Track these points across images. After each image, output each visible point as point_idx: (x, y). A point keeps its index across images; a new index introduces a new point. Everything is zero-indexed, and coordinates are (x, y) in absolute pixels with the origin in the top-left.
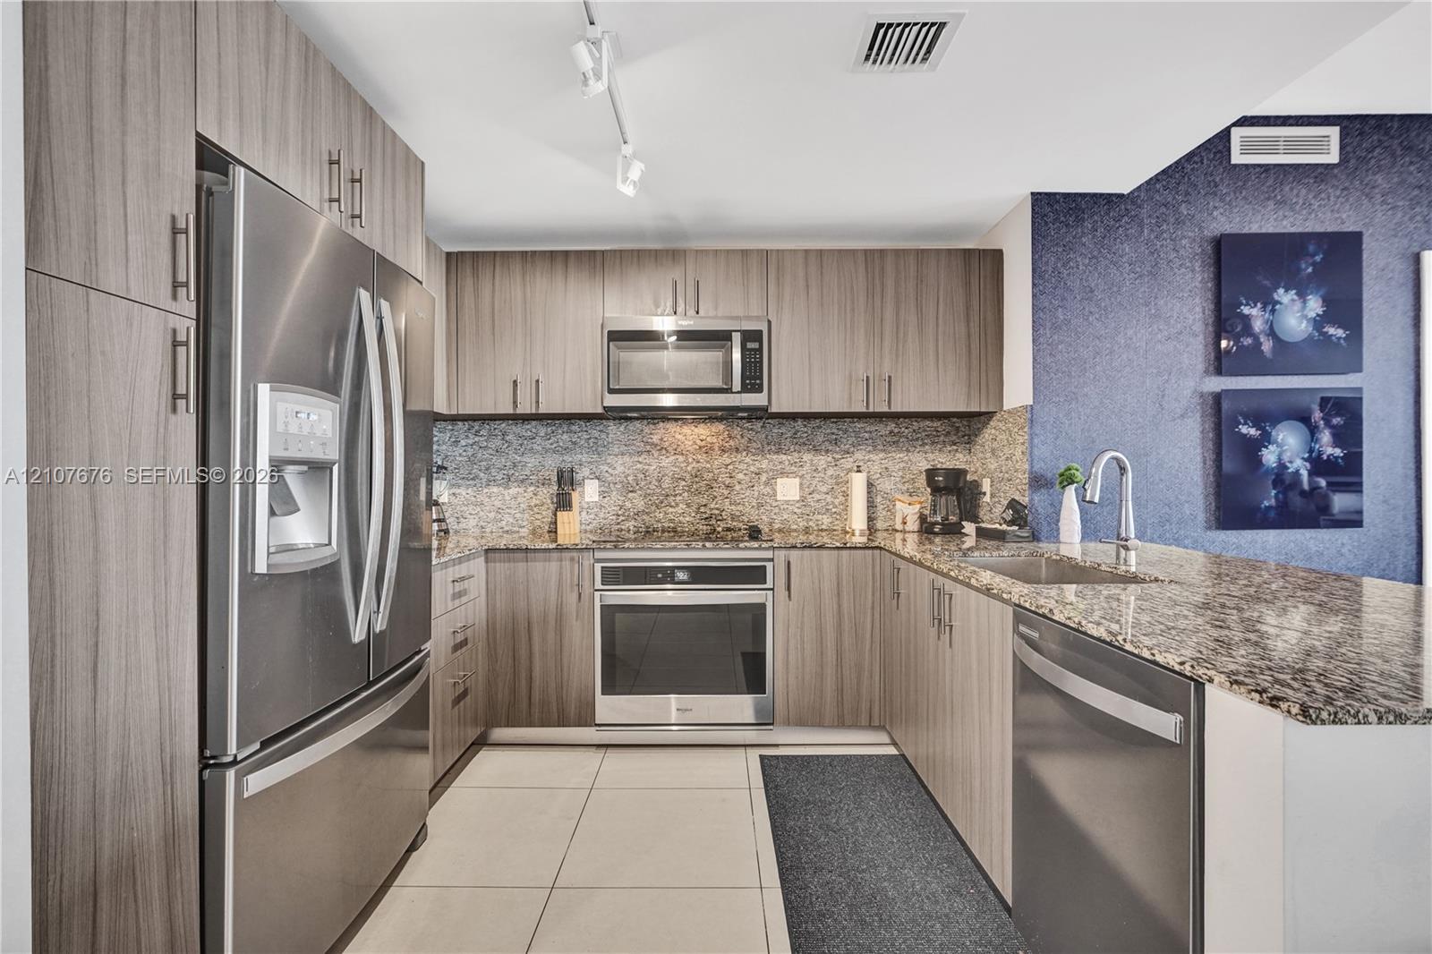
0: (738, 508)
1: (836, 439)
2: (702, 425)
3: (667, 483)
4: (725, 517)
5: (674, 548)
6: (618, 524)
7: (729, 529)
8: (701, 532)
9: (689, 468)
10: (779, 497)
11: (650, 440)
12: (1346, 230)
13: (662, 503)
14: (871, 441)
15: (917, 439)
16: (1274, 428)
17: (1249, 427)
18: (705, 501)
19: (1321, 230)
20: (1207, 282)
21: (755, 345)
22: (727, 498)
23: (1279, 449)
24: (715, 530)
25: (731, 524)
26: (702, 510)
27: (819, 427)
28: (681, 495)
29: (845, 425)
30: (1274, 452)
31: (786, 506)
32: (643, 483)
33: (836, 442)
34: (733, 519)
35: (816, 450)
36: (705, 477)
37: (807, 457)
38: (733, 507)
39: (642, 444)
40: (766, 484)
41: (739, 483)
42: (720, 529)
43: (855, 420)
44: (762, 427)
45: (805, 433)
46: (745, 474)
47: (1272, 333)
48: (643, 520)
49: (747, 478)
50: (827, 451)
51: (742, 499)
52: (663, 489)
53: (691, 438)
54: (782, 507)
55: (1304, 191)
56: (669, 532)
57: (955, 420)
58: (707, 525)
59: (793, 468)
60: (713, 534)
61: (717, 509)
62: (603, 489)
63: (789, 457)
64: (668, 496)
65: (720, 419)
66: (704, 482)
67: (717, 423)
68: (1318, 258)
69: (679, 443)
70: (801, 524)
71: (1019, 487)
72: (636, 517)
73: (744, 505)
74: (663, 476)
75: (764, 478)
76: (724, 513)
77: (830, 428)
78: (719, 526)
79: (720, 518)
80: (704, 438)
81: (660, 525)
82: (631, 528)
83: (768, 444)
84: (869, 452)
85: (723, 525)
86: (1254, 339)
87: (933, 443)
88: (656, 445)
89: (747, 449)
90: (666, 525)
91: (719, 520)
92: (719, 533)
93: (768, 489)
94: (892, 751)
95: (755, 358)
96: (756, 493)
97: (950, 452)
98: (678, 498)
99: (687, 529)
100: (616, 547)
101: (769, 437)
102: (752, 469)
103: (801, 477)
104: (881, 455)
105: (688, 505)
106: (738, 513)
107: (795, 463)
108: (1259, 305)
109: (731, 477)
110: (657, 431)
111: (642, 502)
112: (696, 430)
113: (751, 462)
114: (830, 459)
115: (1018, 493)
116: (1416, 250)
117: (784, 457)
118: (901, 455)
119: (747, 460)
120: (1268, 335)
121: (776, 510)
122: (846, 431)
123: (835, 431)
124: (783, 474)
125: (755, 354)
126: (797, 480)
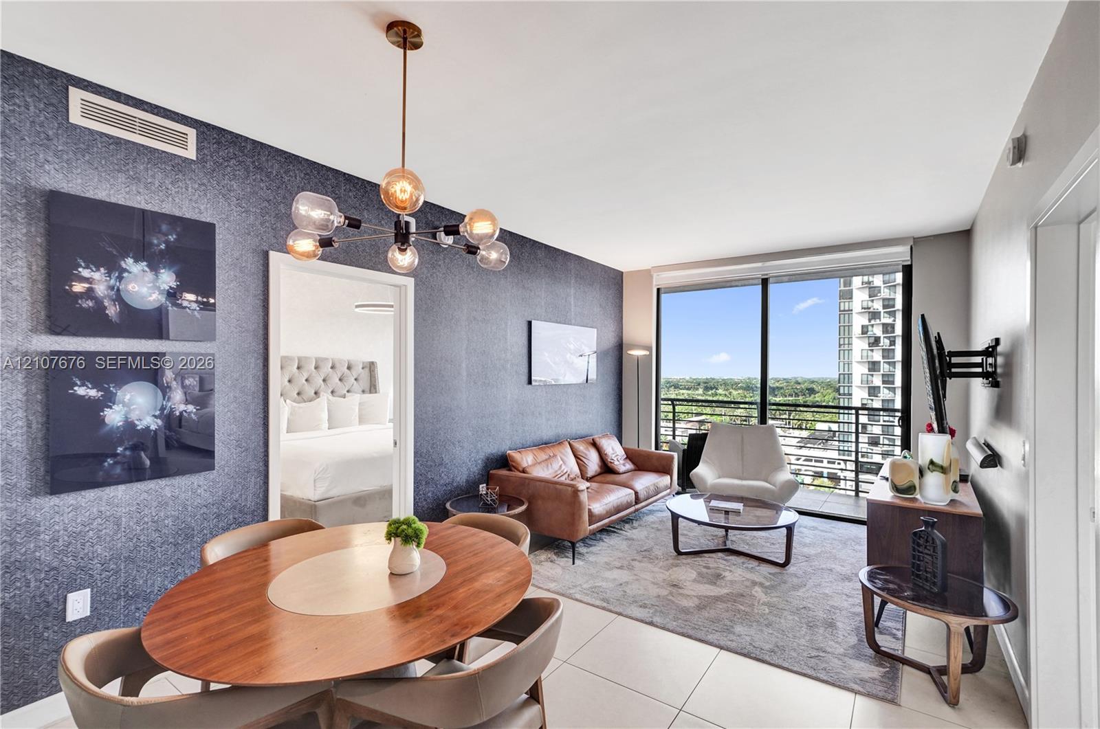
12: (203, 220)
16: (120, 388)
17: (88, 388)
19: (177, 213)
20: (35, 236)
23: (125, 409)
30: (119, 412)
47: (118, 298)
55: (159, 176)
68: (172, 238)
86: (96, 302)
108: (102, 269)
116: (265, 248)
120: (114, 301)
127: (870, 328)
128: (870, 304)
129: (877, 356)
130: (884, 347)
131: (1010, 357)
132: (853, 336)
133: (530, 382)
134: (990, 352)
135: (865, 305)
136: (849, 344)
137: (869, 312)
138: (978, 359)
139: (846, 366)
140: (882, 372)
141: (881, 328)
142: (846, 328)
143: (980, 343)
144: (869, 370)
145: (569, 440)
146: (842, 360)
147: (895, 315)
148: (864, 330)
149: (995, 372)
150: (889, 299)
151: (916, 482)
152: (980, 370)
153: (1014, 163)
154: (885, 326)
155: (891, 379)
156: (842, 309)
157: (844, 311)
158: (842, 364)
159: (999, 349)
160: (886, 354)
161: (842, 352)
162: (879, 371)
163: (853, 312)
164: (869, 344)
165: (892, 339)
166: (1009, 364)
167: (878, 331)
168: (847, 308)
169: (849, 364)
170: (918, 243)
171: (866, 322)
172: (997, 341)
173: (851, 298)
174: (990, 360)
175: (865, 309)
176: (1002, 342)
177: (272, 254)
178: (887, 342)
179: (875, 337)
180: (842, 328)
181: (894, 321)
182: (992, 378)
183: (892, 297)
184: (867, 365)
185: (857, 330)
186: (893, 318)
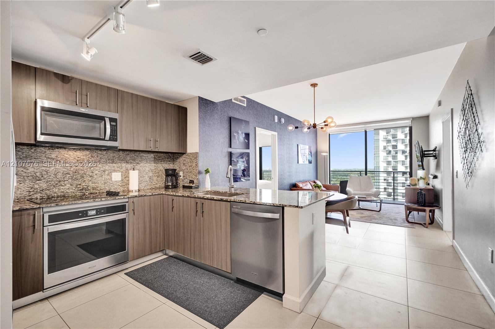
0: (96, 185)
1: (134, 159)
2: (78, 151)
3: (60, 176)
4: (89, 189)
5: (88, 202)
6: (30, 196)
7: (91, 193)
8: (78, 196)
9: (72, 169)
10: (113, 180)
11: (50, 157)
12: (248, 120)
13: (57, 184)
14: (146, 160)
15: (160, 160)
18: (80, 183)
19: (244, 119)
20: (229, 127)
21: (114, 124)
22: (90, 181)
24: (85, 194)
25: (92, 191)
26: (79, 186)
27: (128, 154)
28: (67, 180)
29: (137, 154)
31: (116, 183)
32: (45, 176)
33: (134, 160)
34: (93, 189)
35: (127, 162)
36: (80, 173)
37: (124, 165)
38: (93, 184)
39: (45, 158)
40: (108, 175)
41: (96, 175)
42: (87, 194)
43: (141, 152)
44: (106, 153)
45: (123, 156)
46: (99, 171)
48: (46, 193)
49: (100, 173)
50: (131, 163)
51: (97, 181)
52: (58, 178)
53: (73, 157)
54: (114, 183)
55: (242, 111)
56: (61, 197)
57: (170, 154)
58: (81, 192)
59: (118, 169)
60: (84, 196)
61: (86, 186)
62: (19, 179)
63: (117, 165)
64: (60, 181)
65: (87, 149)
66: (80, 175)
67: (86, 151)
68: (244, 125)
69: (66, 158)
70: (121, 189)
71: (195, 174)
72: (42, 192)
73: (98, 183)
74: (58, 173)
75: (107, 173)
76: (89, 187)
77: (132, 155)
78: (87, 192)
79: (87, 189)
80: (80, 156)
81: (55, 194)
82: (39, 197)
83: (108, 160)
84: (145, 163)
85: (88, 192)
86: (236, 141)
87: (164, 161)
88: (53, 159)
89: (99, 161)
90: (59, 194)
91: (87, 190)
92: (87, 195)
93: (109, 177)
94: (165, 257)
95: (114, 128)
96: (104, 179)
97: (168, 164)
98: (66, 182)
99: (71, 195)
100: (57, 205)
101: (109, 157)
102: (102, 169)
103: (121, 172)
104: (149, 165)
105: (71, 185)
106: (95, 187)
107: (119, 167)
108: (237, 133)
109: (92, 173)
110: (54, 153)
111: (45, 185)
112: (75, 153)
113: (101, 167)
114: (132, 166)
115: (194, 175)
116: (255, 126)
117: (115, 165)
118: (155, 165)
119: (100, 166)
121: (112, 185)
122: (137, 156)
123: (134, 156)
124: (115, 171)
125: (114, 127)
126: (120, 173)
127: (387, 147)
128: (387, 137)
129: (390, 159)
130: (393, 155)
131: (439, 151)
132: (380, 151)
133: (298, 163)
134: (434, 150)
135: (385, 137)
136: (378, 154)
137: (387, 140)
138: (432, 152)
139: (377, 163)
140: (392, 165)
141: (391, 146)
142: (377, 147)
143: (432, 148)
144: (387, 165)
145: (309, 181)
146: (375, 160)
147: (397, 142)
148: (385, 148)
149: (436, 155)
150: (394, 135)
151: (417, 183)
152: (432, 155)
153: (439, 106)
154: (393, 146)
155: (396, 168)
156: (375, 139)
157: (376, 140)
158: (375, 162)
159: (437, 149)
160: (394, 158)
161: (375, 157)
162: (391, 165)
163: (380, 140)
164: (387, 154)
165: (396, 151)
166: (439, 154)
167: (390, 148)
168: (377, 139)
169: (378, 162)
170: (414, 119)
171: (385, 144)
172: (436, 147)
173: (379, 134)
174: (435, 152)
175: (385, 139)
176: (437, 147)
177: (257, 128)
178: (394, 153)
179: (389, 151)
180: (375, 147)
181: (397, 144)
182: (435, 157)
183: (396, 134)
184: (386, 163)
185: (381, 148)
186: (396, 143)
